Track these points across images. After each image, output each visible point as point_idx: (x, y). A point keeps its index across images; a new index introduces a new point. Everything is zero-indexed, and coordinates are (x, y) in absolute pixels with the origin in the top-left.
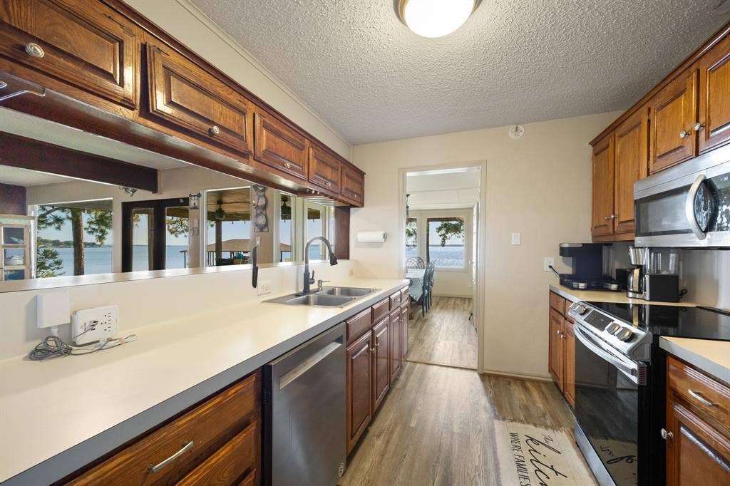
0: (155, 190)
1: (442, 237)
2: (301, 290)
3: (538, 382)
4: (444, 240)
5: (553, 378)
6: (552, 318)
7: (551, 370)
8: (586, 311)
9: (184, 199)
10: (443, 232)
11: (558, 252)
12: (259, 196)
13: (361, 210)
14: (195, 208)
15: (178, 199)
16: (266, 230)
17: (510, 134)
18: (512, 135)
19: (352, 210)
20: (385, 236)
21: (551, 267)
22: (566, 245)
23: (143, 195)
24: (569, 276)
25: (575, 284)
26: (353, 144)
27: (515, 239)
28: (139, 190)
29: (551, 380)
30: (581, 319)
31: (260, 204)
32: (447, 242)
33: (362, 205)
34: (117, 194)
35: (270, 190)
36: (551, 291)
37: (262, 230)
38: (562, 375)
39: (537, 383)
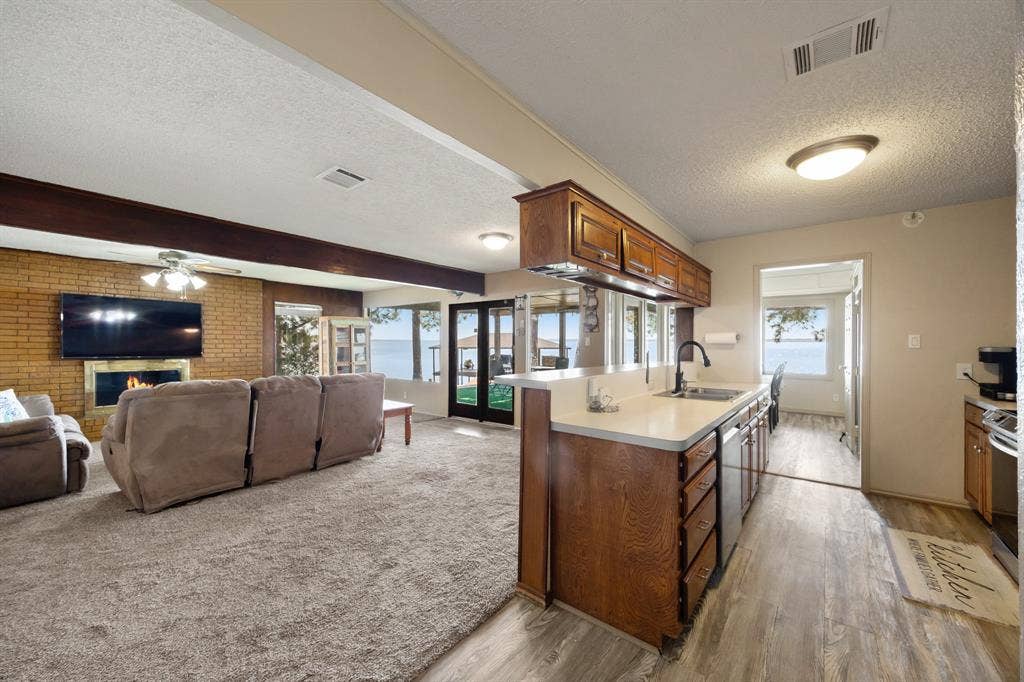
0: (482, 293)
1: (776, 328)
2: (674, 387)
3: (951, 508)
4: (779, 332)
5: (971, 505)
6: (968, 434)
7: (968, 494)
8: (1002, 418)
9: (508, 300)
10: (777, 320)
11: (977, 357)
12: (589, 297)
13: (708, 309)
14: (522, 309)
15: (503, 301)
16: (596, 330)
17: (903, 220)
18: (906, 223)
19: (696, 310)
20: (738, 337)
21: (966, 374)
22: (989, 350)
23: (469, 297)
24: (993, 386)
25: (1000, 395)
26: (697, 242)
27: (913, 341)
28: (465, 293)
29: (968, 507)
30: (996, 427)
31: (590, 305)
32: (784, 335)
33: (709, 305)
34: (446, 297)
35: (600, 291)
36: (967, 403)
37: (591, 331)
38: (980, 495)
39: (947, 509)
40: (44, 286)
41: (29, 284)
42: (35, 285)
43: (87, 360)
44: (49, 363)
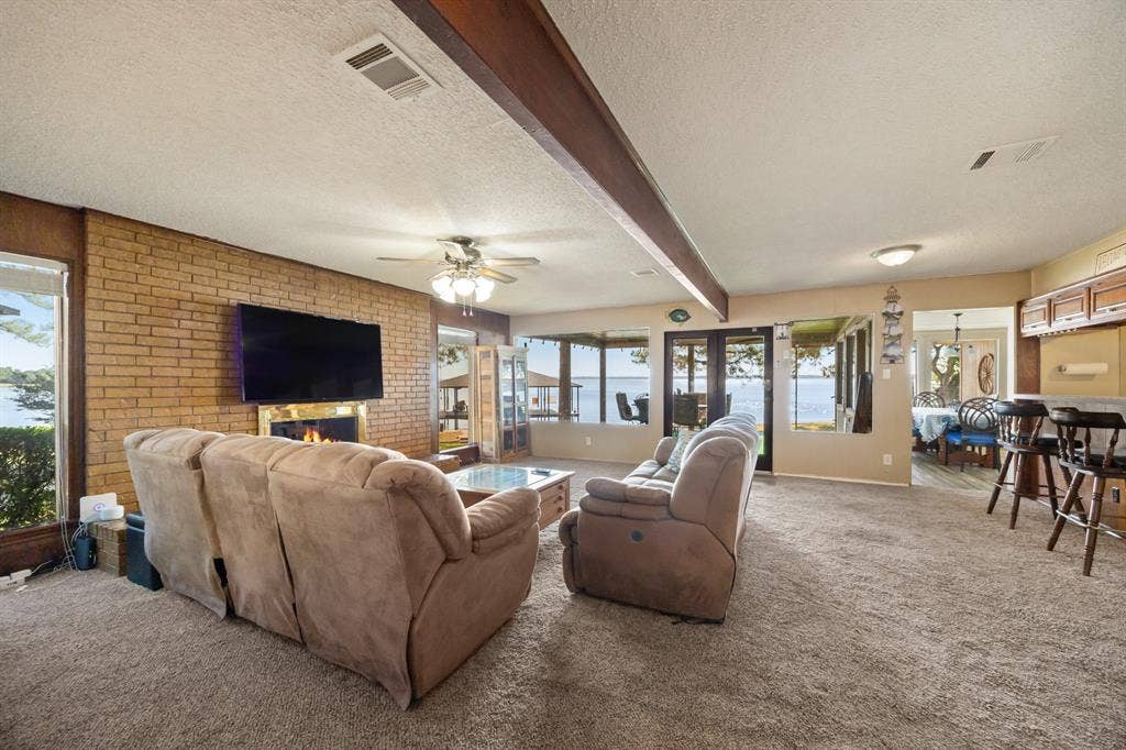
12: (891, 325)
14: (784, 338)
16: (900, 361)
31: (893, 334)
37: (892, 362)
40: (211, 291)
41: (192, 288)
42: (199, 289)
43: (261, 404)
44: (217, 409)
